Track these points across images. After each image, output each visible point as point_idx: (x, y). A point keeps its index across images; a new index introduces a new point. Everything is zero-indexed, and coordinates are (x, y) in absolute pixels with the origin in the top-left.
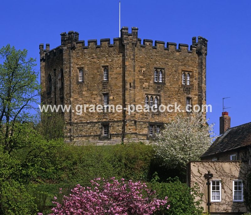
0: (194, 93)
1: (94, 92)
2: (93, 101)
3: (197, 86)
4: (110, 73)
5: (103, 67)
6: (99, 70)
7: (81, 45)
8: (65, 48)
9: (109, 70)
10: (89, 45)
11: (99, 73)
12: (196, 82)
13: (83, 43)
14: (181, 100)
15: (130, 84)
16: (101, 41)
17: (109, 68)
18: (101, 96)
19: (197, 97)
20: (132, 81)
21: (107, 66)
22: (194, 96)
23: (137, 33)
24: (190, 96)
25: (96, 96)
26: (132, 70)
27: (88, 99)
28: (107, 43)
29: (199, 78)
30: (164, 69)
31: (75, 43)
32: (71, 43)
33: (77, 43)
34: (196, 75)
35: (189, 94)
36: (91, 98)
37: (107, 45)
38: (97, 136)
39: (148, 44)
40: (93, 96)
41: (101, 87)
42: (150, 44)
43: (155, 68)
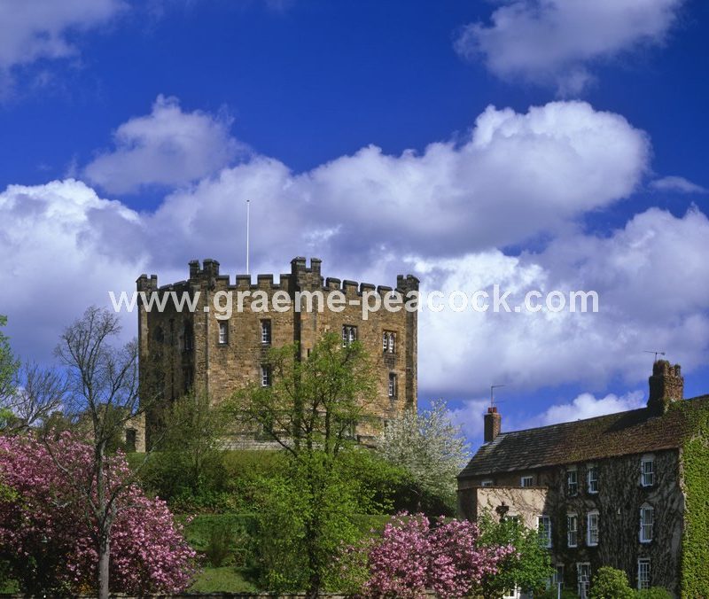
0: (401, 367)
1: (246, 362)
2: (244, 376)
3: (404, 355)
4: (273, 331)
5: (262, 320)
6: (255, 326)
7: (224, 282)
8: (198, 286)
9: (273, 326)
10: (238, 283)
11: (254, 331)
12: (402, 349)
13: (227, 279)
14: (382, 378)
15: (309, 350)
16: (258, 279)
17: (272, 323)
18: (258, 368)
19: (404, 373)
20: (311, 346)
21: (269, 320)
22: (399, 372)
23: (319, 268)
24: (394, 371)
25: (249, 369)
26: (312, 328)
27: (237, 372)
28: (269, 281)
29: (408, 343)
30: (356, 327)
31: (214, 279)
32: (209, 279)
33: (217, 280)
34: (403, 337)
35: (394, 367)
36: (242, 371)
37: (269, 285)
38: (252, 434)
39: (333, 285)
40: (244, 368)
41: (258, 354)
42: (336, 286)
43: (344, 325)
